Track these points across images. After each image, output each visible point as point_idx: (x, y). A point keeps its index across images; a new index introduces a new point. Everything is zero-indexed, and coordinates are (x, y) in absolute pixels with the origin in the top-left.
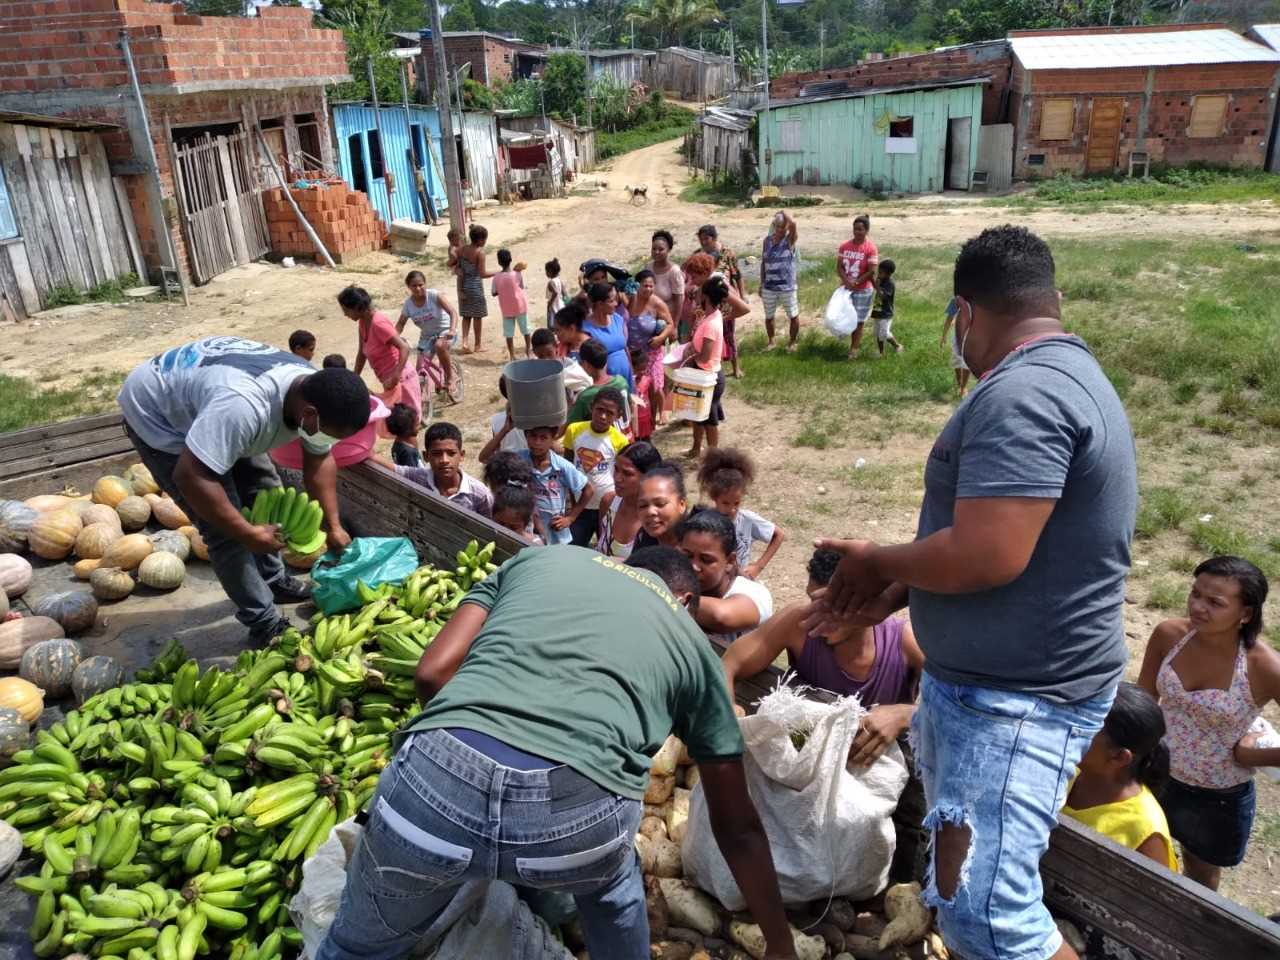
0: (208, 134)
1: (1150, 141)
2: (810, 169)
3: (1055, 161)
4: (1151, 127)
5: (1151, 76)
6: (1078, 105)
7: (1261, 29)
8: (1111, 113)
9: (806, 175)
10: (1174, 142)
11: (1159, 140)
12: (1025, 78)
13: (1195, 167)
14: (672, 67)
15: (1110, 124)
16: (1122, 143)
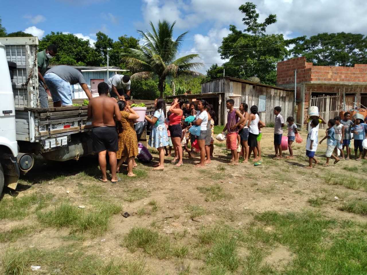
0: (324, 95)
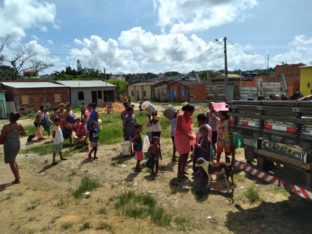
1: (47, 104)
3: (27, 109)
4: (47, 100)
5: (44, 89)
6: (30, 96)
7: (58, 81)
10: (53, 103)
11: (49, 103)
12: (15, 90)
15: (38, 100)
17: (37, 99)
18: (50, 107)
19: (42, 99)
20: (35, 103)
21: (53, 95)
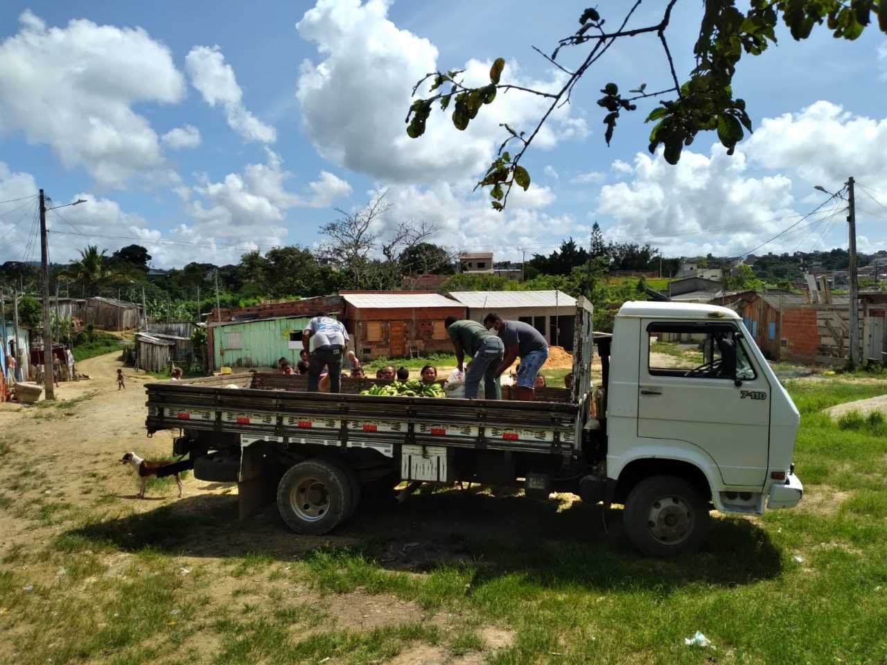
1: (418, 342)
2: (246, 358)
3: (375, 351)
4: (417, 335)
5: (413, 311)
6: (383, 325)
7: (453, 294)
8: (398, 329)
9: (244, 362)
10: (428, 342)
11: (421, 341)
12: (357, 312)
13: (439, 352)
14: (98, 308)
15: (399, 334)
16: (405, 343)
17: (397, 331)
18: (423, 349)
19: (407, 332)
20: (393, 339)
21: (430, 325)
